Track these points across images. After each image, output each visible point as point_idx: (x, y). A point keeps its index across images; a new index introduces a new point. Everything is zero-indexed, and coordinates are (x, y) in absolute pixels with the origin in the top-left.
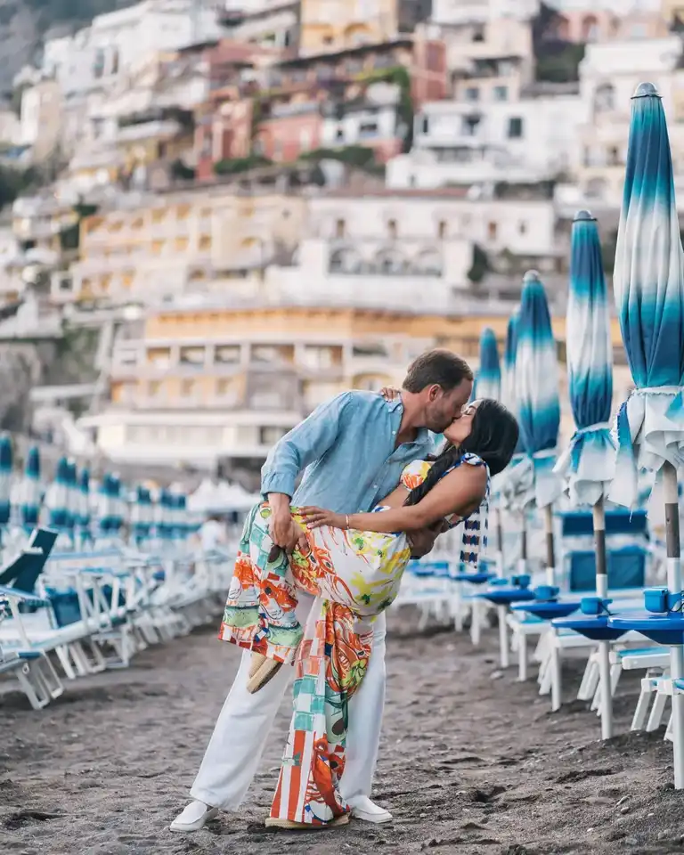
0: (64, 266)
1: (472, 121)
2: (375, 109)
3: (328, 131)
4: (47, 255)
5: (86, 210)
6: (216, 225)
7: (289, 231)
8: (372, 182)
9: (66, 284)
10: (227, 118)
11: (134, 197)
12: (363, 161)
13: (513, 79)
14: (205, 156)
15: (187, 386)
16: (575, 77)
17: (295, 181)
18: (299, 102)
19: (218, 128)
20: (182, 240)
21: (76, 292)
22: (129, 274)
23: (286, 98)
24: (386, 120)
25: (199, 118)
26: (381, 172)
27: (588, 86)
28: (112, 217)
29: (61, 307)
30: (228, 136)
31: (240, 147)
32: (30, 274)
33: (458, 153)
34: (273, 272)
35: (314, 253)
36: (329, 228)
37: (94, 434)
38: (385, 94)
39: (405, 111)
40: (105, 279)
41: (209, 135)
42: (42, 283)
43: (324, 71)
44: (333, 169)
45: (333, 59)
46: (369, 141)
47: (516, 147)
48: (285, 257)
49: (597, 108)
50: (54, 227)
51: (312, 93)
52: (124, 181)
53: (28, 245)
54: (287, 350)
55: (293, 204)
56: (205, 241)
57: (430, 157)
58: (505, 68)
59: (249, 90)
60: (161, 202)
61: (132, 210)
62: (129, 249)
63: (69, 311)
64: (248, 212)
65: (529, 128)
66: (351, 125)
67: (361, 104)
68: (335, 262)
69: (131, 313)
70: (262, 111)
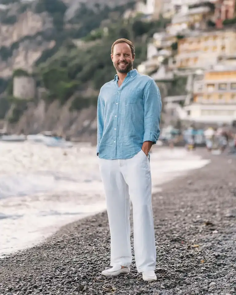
0: (173, 56)
4: (167, 52)
5: (180, 37)
6: (227, 42)
9: (174, 62)
10: (227, 6)
11: (196, 33)
14: (219, 19)
15: (220, 96)
19: (223, 9)
20: (215, 48)
21: (178, 64)
22: (196, 59)
25: (217, 6)
28: (189, 39)
29: (172, 70)
30: (227, 12)
31: (231, 15)
32: (161, 59)
37: (189, 113)
40: (188, 60)
41: (220, 12)
42: (165, 62)
50: (169, 43)
52: (192, 27)
53: (159, 49)
56: (223, 48)
60: (206, 34)
61: (196, 37)
62: (195, 50)
63: (176, 72)
69: (199, 72)
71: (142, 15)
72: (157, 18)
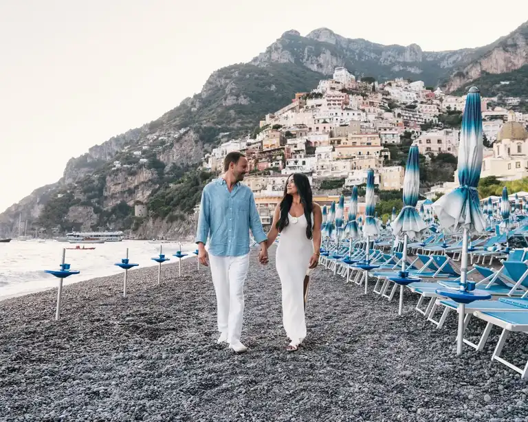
1: (296, 162)
2: (278, 161)
3: (270, 164)
6: (251, 183)
7: (264, 183)
8: (278, 174)
10: (251, 163)
12: (277, 170)
13: (303, 154)
16: (314, 153)
17: (265, 174)
18: (263, 160)
23: (261, 159)
24: (280, 162)
26: (280, 172)
27: (316, 155)
30: (251, 166)
31: (253, 168)
33: (294, 168)
34: (262, 191)
35: (269, 187)
36: (272, 183)
38: (280, 158)
39: (284, 161)
43: (268, 154)
44: (271, 172)
45: (269, 151)
46: (278, 166)
47: (304, 166)
48: (264, 188)
49: (318, 159)
51: (266, 158)
54: (267, 205)
55: (265, 179)
57: (289, 169)
58: (301, 152)
59: (254, 158)
64: (257, 180)
65: (306, 163)
66: (274, 163)
67: (275, 159)
68: (273, 188)
70: (257, 162)
71: (206, 169)
72: (213, 170)
